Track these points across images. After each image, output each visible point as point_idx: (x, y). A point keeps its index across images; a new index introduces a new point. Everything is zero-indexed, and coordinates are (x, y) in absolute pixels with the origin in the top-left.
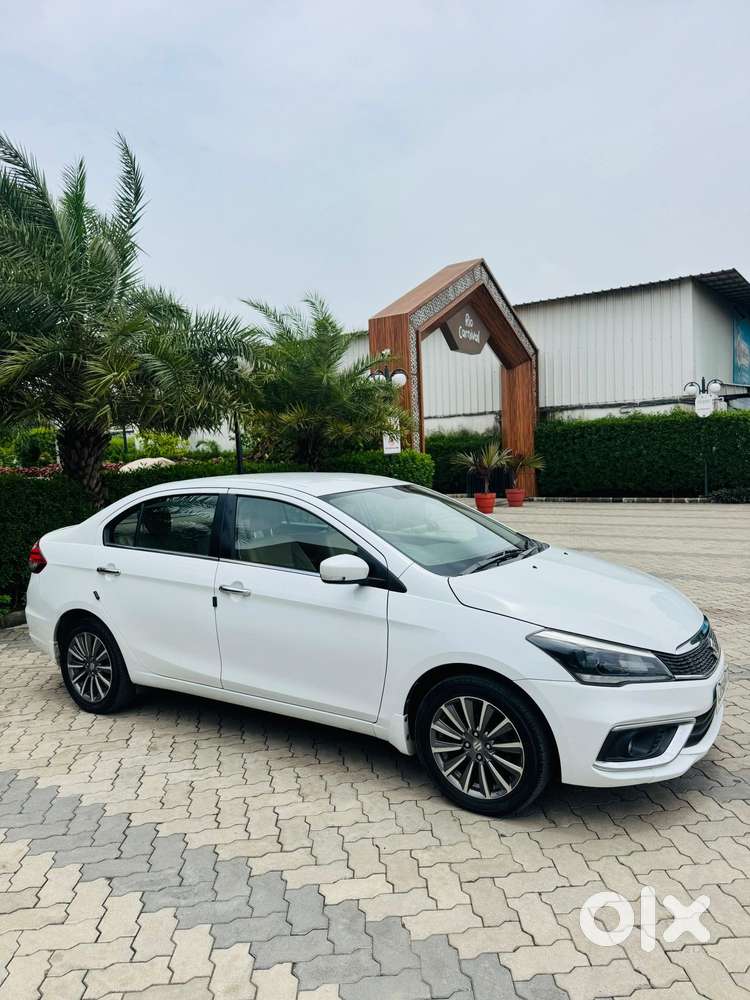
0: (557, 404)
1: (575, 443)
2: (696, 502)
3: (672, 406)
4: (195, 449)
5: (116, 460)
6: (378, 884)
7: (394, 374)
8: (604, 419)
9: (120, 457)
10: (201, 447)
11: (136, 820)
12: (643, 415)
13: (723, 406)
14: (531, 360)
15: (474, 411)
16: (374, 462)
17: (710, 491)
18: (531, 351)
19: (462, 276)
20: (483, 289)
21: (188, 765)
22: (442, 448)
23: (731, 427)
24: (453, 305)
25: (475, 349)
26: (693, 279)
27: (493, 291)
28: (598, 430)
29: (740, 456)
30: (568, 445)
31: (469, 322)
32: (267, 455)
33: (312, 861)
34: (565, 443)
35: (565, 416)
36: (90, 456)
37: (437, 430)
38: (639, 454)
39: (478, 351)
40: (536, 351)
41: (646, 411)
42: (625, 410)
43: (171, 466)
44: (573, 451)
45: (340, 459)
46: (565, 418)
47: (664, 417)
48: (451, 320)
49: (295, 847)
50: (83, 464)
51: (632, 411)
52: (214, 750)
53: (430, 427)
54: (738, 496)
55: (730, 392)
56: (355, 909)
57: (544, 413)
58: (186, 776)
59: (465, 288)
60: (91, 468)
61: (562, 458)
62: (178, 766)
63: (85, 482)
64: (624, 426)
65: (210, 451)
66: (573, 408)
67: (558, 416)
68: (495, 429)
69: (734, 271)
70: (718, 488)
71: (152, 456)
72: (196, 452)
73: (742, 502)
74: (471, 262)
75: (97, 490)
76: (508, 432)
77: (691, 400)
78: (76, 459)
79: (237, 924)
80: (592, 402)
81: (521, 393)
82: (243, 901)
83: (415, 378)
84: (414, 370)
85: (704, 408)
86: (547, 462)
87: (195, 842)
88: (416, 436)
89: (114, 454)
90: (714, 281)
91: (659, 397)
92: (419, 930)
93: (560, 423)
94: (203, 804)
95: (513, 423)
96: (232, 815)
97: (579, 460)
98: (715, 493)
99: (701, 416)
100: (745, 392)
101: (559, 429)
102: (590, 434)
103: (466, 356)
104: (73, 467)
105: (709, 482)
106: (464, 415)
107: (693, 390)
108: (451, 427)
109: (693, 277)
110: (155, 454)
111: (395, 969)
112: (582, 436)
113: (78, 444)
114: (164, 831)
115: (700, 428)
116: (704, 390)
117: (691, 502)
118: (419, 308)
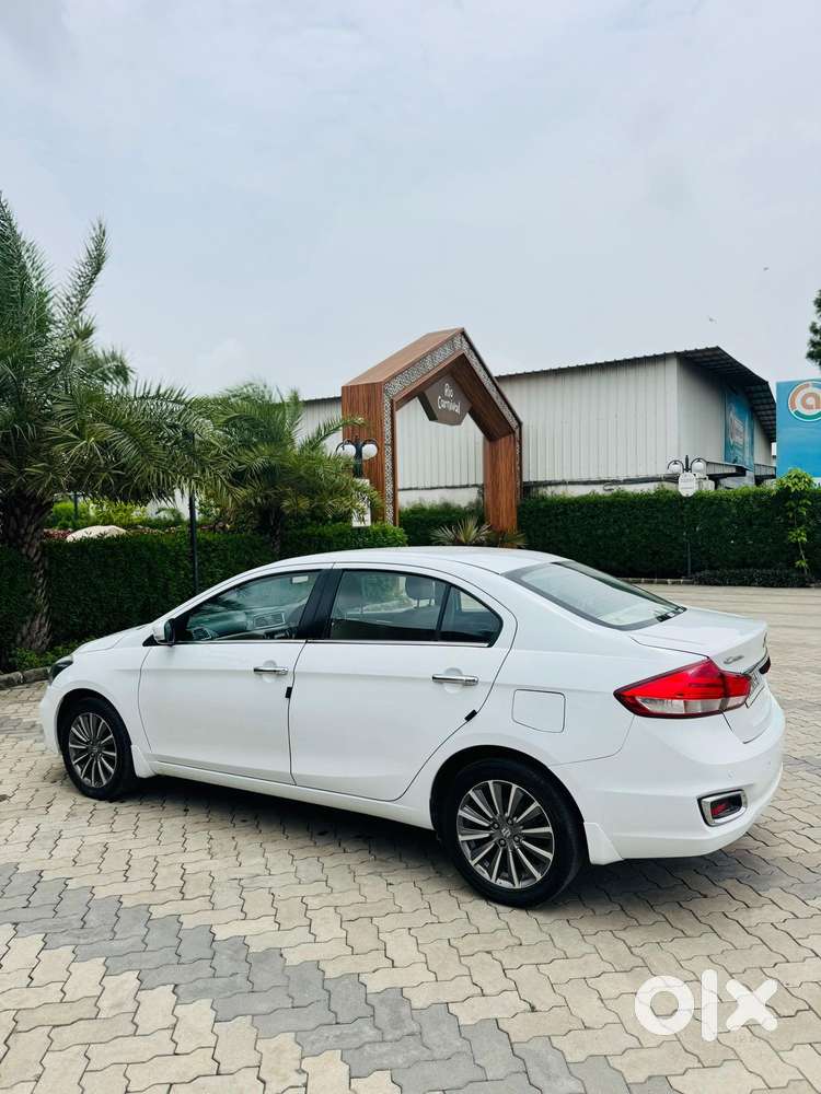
0: (540, 479)
1: (558, 520)
2: (679, 583)
3: (656, 484)
4: (156, 516)
5: (65, 527)
6: (267, 924)
7: (364, 444)
8: (587, 495)
9: (70, 523)
10: (162, 514)
11: (47, 876)
12: (627, 494)
13: (710, 486)
14: (514, 432)
15: (457, 484)
16: (341, 535)
17: (693, 572)
18: (514, 424)
19: (442, 345)
20: (463, 359)
21: (106, 828)
22: (422, 521)
23: (714, 507)
24: (430, 375)
25: (456, 420)
26: (677, 355)
27: (474, 361)
28: (581, 507)
29: (723, 537)
30: (550, 521)
31: (448, 392)
32: (228, 526)
33: (209, 906)
34: (547, 520)
35: (549, 492)
36: (30, 523)
37: (418, 502)
38: (622, 533)
39: (459, 423)
40: (520, 424)
41: (630, 489)
42: (607, 488)
43: (123, 536)
44: (556, 527)
45: (304, 531)
46: (549, 493)
47: (648, 495)
48: (430, 389)
49: (196, 895)
50: (22, 531)
51: (615, 488)
52: (133, 816)
53: (406, 500)
54: (721, 578)
55: (719, 471)
56: (242, 943)
57: (527, 488)
58: (103, 838)
59: (445, 357)
60: (30, 536)
61: (545, 535)
62: (95, 830)
63: (24, 551)
64: (607, 503)
65: (173, 519)
66: (557, 484)
67: (542, 491)
68: (478, 502)
69: (718, 348)
70: (700, 569)
71: (104, 524)
72: (156, 520)
73: (725, 585)
74: (452, 331)
75: (36, 559)
76: (491, 507)
77: (674, 479)
78: (15, 527)
79: (131, 957)
80: (576, 478)
81: (503, 467)
82: (139, 939)
83: (389, 449)
84: (388, 440)
85: (688, 487)
86: (529, 537)
87: (101, 893)
88: (389, 509)
89: (63, 521)
90: (700, 358)
91: (643, 474)
92: (293, 958)
93: (544, 498)
94: (115, 862)
95: (495, 496)
96: (140, 872)
97: (562, 537)
98: (698, 574)
99: (684, 495)
100: (734, 471)
101: (542, 505)
102: (573, 511)
103: (448, 427)
104: (11, 534)
105: (692, 564)
106: (447, 487)
107: (677, 468)
108: (433, 499)
109: (679, 353)
110: (107, 521)
111: (265, 987)
112: (565, 512)
113: (18, 511)
114: (72, 884)
115: (683, 508)
116: (687, 469)
117: (673, 583)
118: (394, 377)
